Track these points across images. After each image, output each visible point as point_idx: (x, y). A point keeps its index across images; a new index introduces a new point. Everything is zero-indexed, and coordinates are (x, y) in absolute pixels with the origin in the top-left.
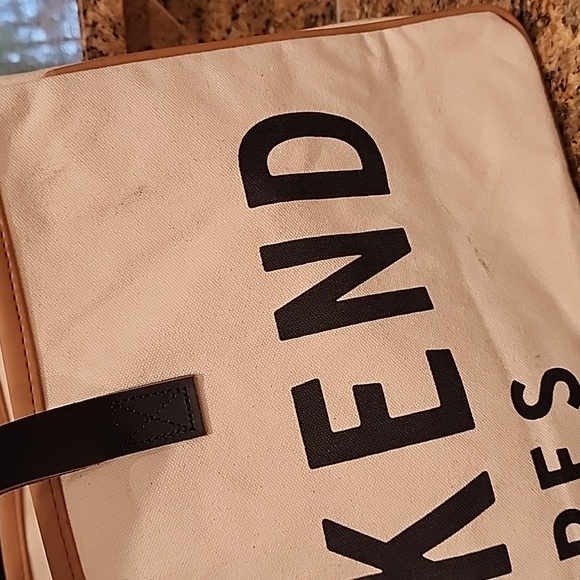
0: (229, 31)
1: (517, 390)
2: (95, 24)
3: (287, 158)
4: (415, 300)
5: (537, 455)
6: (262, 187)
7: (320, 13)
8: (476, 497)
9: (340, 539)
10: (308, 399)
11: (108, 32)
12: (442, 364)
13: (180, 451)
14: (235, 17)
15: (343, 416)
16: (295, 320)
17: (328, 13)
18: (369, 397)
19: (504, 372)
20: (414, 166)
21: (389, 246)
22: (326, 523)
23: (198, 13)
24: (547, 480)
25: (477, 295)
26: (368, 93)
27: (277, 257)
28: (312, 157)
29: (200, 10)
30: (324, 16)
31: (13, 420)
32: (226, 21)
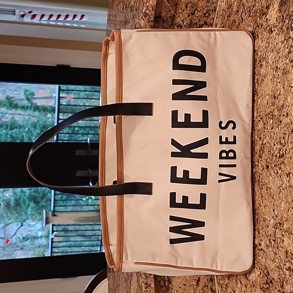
0: (184, 11)
1: (221, 123)
2: (148, 6)
3: (183, 60)
4: (204, 98)
5: (221, 137)
6: (176, 66)
7: (212, 9)
8: (205, 142)
9: (174, 143)
10: (175, 114)
11: (151, 9)
12: (205, 113)
13: (147, 118)
14: (186, 7)
15: (181, 119)
16: (176, 96)
17: (214, 9)
18: (188, 116)
19: (219, 118)
20: (214, 67)
21: (202, 85)
22: (172, 139)
23: (176, 4)
24: (221, 142)
25: (219, 101)
26: (207, 47)
27: (175, 82)
28: (189, 61)
29: (177, 4)
30: (212, 10)
31: (100, 105)
32: (184, 8)
